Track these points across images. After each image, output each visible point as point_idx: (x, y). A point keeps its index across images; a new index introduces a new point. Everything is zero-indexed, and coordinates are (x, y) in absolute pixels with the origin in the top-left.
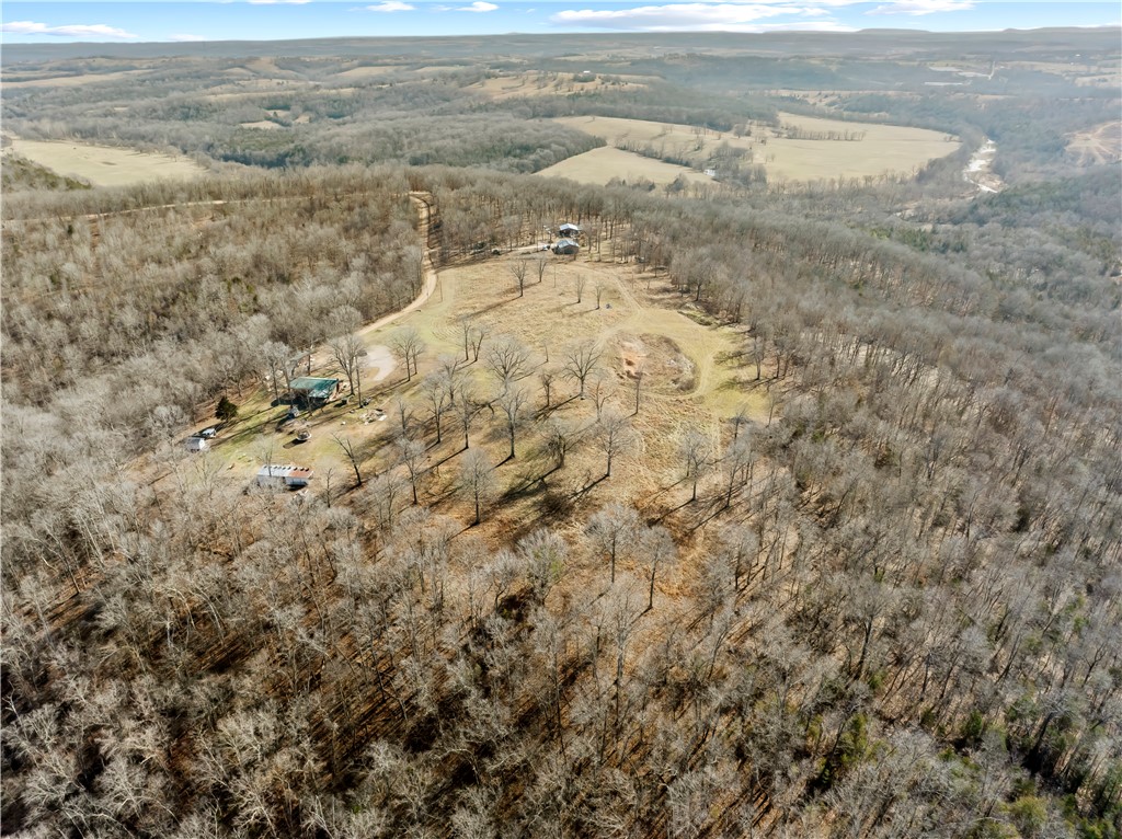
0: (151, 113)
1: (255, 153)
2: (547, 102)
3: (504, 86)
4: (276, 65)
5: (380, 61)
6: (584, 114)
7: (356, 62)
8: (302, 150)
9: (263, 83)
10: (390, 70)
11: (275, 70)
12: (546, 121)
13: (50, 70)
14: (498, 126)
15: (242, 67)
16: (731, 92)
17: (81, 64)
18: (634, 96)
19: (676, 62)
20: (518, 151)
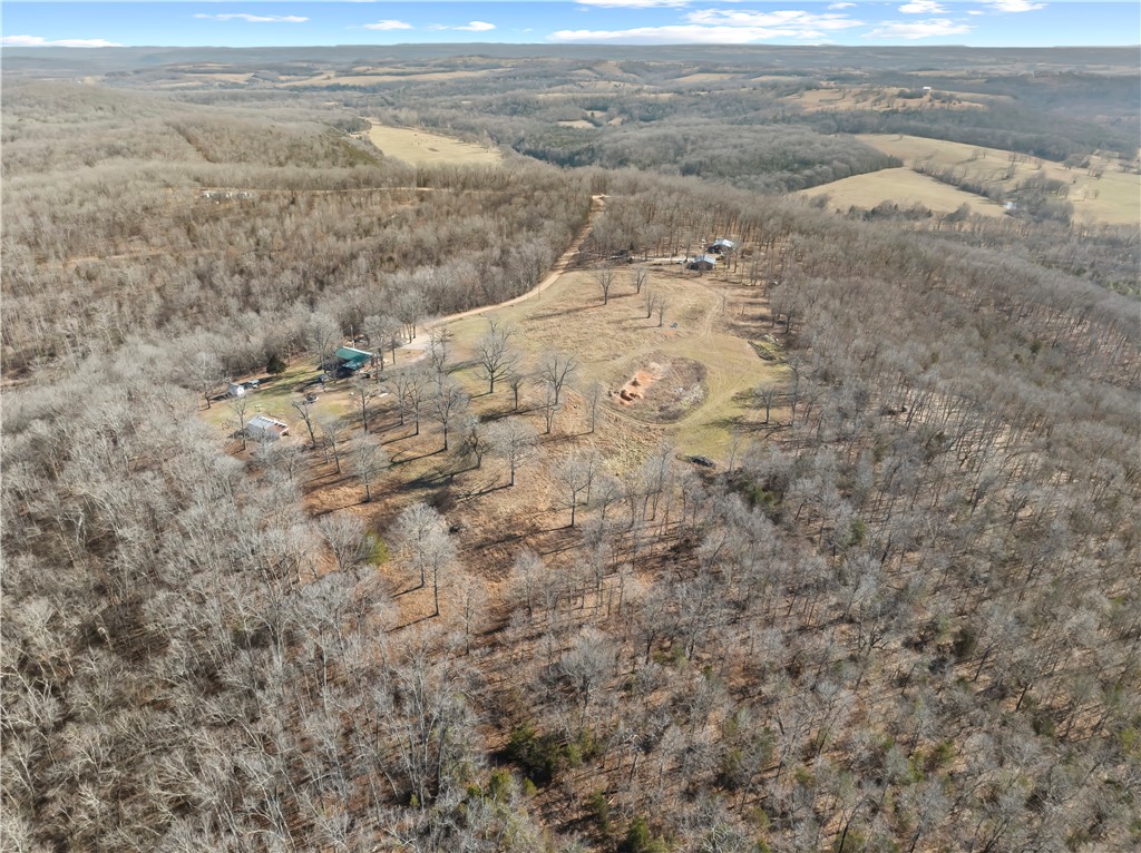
0: (487, 108)
1: (552, 149)
2: (856, 117)
3: (823, 98)
4: (621, 68)
5: (719, 69)
6: (894, 132)
7: (697, 68)
8: (593, 150)
9: (601, 84)
10: (726, 77)
11: (619, 73)
12: (848, 137)
13: (434, 66)
14: (787, 138)
15: (589, 69)
16: (1100, 117)
17: (459, 61)
18: (961, 117)
19: (1042, 80)
20: (796, 165)
